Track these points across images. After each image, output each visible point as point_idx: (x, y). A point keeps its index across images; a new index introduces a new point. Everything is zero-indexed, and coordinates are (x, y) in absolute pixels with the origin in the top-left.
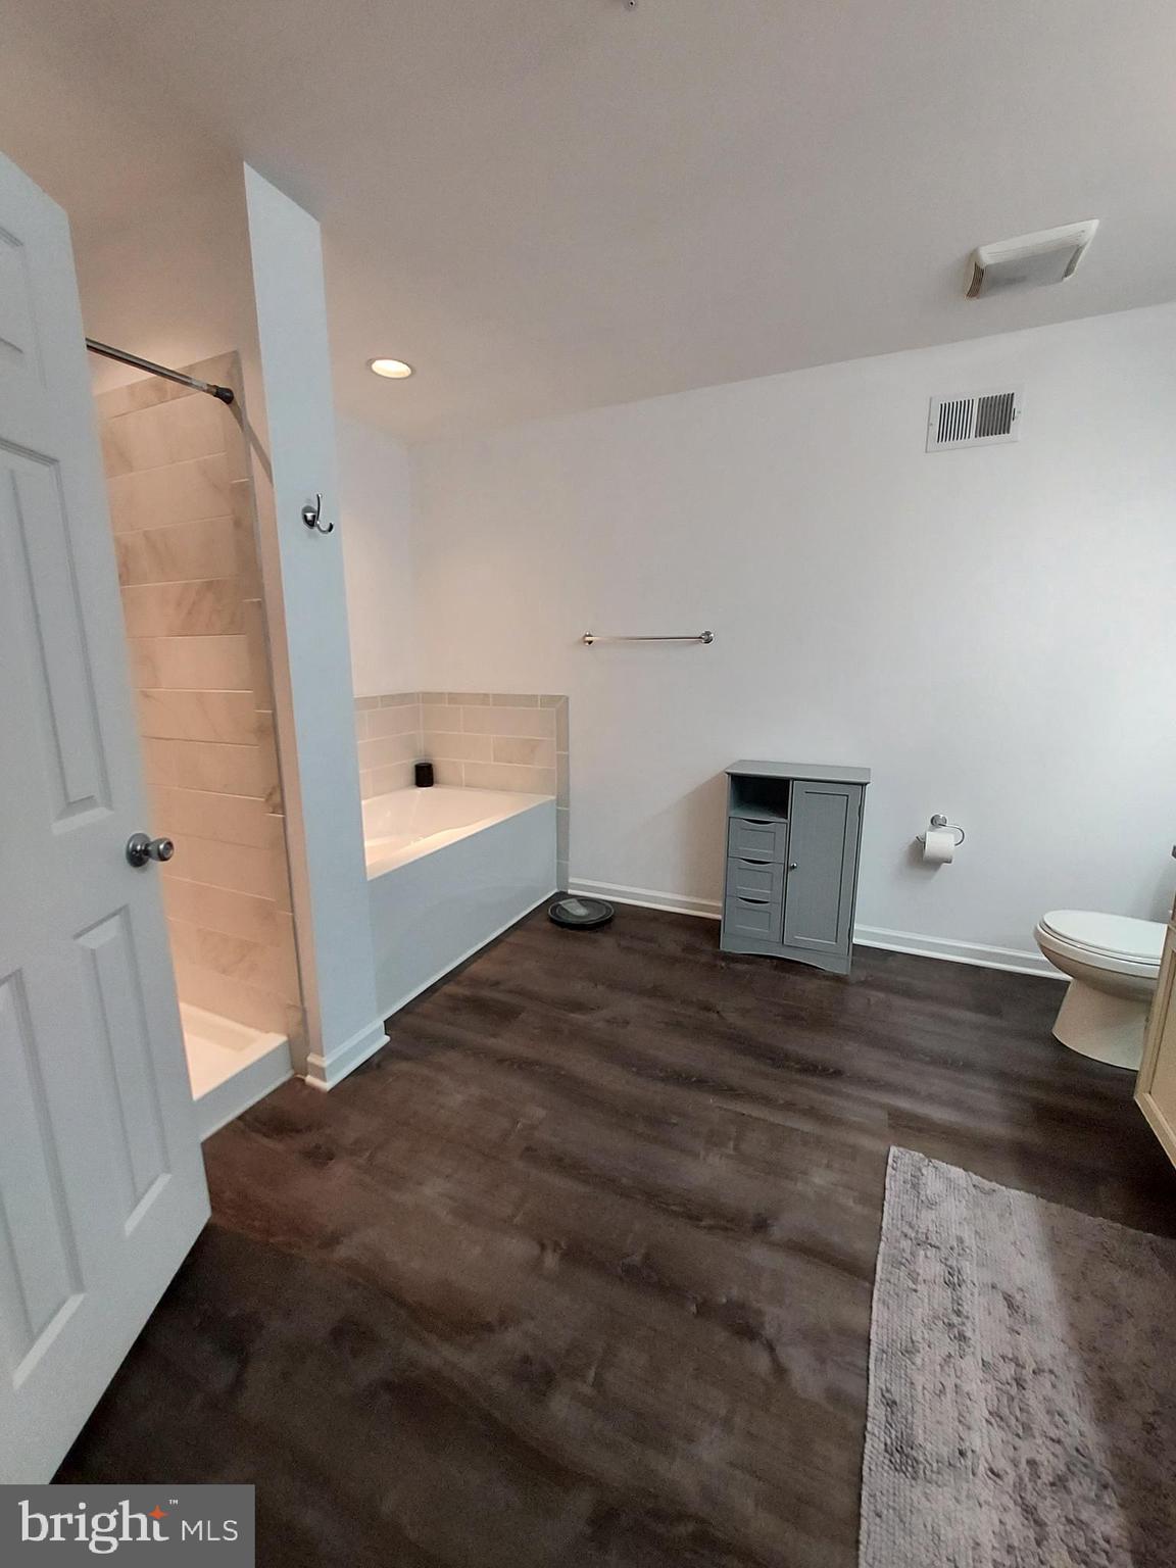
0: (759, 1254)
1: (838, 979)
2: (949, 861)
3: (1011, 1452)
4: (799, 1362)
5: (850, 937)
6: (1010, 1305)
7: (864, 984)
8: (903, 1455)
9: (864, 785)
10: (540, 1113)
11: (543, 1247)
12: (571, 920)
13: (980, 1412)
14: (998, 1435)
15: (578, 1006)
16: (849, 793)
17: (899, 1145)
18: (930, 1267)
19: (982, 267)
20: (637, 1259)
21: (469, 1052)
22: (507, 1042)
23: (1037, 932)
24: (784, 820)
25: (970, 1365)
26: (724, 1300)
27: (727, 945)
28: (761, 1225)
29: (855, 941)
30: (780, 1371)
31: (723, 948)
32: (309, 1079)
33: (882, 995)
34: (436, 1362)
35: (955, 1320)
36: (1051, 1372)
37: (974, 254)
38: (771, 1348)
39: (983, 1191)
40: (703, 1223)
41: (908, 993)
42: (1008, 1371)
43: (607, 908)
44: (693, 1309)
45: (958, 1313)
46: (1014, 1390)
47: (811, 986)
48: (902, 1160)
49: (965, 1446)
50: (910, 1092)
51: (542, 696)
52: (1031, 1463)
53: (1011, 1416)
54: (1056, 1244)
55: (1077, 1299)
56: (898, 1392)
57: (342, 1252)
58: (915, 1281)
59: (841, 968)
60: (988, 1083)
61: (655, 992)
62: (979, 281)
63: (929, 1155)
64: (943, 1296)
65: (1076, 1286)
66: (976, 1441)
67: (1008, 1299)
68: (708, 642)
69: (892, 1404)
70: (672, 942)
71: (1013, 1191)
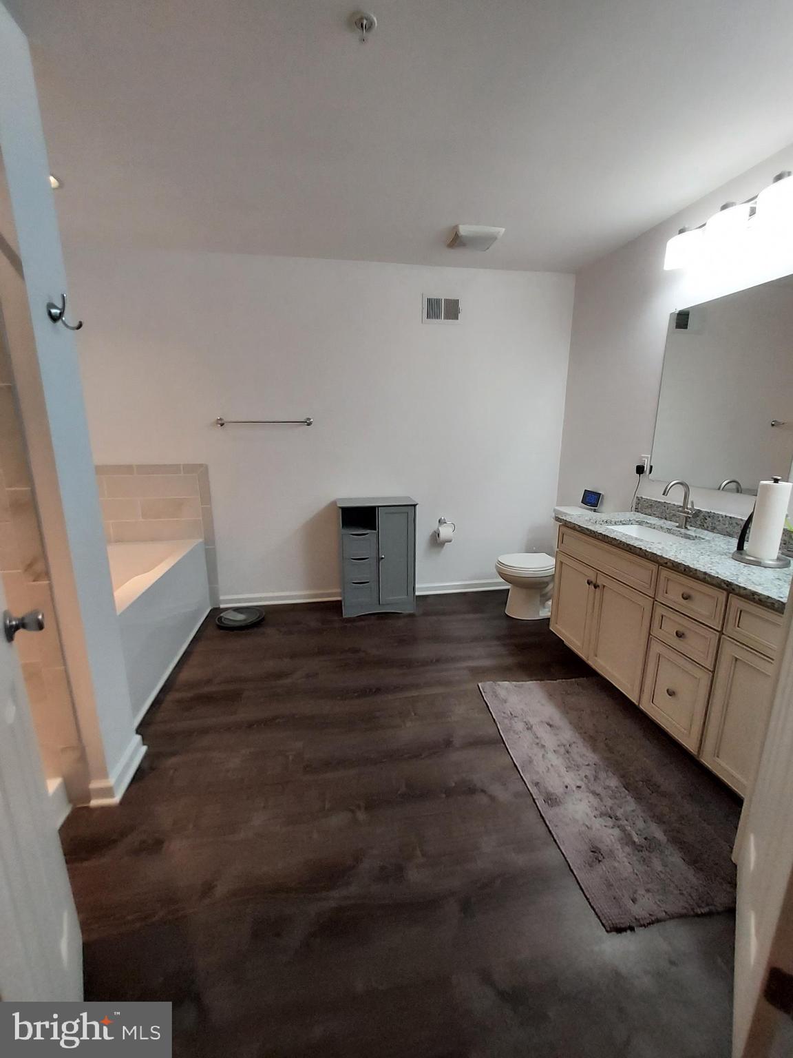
0: (455, 756)
1: (411, 616)
2: (450, 541)
3: (578, 777)
4: (497, 790)
5: (414, 593)
6: (551, 726)
7: (426, 614)
8: (552, 800)
9: (415, 506)
10: (299, 744)
11: (353, 811)
12: (237, 624)
13: (563, 770)
14: (571, 774)
15: (280, 675)
16: (408, 510)
17: (481, 682)
18: (519, 726)
19: (459, 235)
20: (403, 789)
21: (222, 730)
22: (244, 714)
23: (497, 566)
24: (374, 531)
25: (551, 755)
26: (453, 785)
27: (347, 613)
28: (448, 743)
29: (417, 593)
30: (493, 798)
31: (344, 616)
32: (95, 803)
33: (435, 618)
34: (333, 904)
35: (537, 741)
36: (574, 743)
37: (456, 227)
38: (483, 791)
39: (519, 687)
40: (423, 756)
41: (444, 614)
42: (562, 750)
43: (258, 610)
44: (444, 796)
45: (537, 738)
46: (567, 755)
47: (400, 623)
48: (485, 686)
49: (566, 784)
50: (470, 658)
51: (184, 465)
52: (586, 776)
53: (572, 766)
54: (551, 696)
55: (568, 713)
56: (536, 778)
57: (221, 890)
58: (517, 734)
59: (408, 609)
60: (496, 642)
61: (321, 652)
62: (456, 241)
63: (494, 681)
64: (528, 734)
65: (565, 709)
66: (568, 781)
67: (548, 724)
68: (309, 424)
69: (537, 784)
70: (312, 621)
71: (528, 683)
